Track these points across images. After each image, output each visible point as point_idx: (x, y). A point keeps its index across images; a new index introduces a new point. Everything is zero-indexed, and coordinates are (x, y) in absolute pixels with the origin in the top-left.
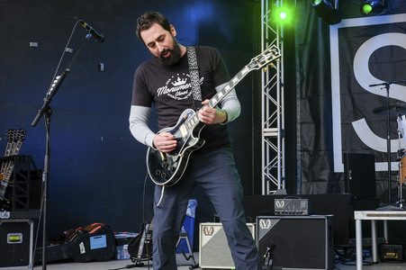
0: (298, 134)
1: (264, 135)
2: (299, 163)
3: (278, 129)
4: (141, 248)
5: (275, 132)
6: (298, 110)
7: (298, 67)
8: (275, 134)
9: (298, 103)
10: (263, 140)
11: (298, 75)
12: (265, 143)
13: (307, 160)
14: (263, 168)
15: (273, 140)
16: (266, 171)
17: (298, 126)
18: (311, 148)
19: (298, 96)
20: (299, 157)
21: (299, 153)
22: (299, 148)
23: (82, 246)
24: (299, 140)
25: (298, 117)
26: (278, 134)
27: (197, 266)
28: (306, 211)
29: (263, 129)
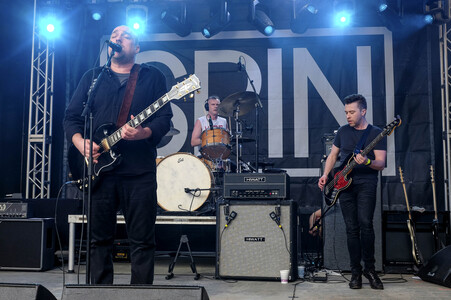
1: (30, 141)
3: (44, 135)
5: (41, 138)
7: (68, 78)
8: (41, 140)
10: (29, 145)
11: (68, 85)
12: (32, 150)
14: (28, 172)
15: (39, 145)
20: (65, 163)
21: (65, 159)
22: (65, 154)
26: (43, 141)
28: (25, 215)
29: (30, 135)
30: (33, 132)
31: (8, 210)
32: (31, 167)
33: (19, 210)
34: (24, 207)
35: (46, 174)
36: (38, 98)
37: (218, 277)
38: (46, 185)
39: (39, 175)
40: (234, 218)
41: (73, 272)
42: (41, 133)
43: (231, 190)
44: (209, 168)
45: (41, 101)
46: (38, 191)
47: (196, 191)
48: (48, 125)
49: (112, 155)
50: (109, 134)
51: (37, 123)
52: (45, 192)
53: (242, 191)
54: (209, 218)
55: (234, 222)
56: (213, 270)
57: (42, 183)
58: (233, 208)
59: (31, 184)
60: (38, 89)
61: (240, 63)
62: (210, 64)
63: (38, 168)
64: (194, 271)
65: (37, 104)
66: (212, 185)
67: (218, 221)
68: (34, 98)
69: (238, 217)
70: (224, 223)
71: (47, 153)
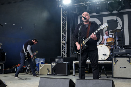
0: (70, 43)
1: (62, 43)
2: (71, 50)
3: (65, 42)
4: (27, 70)
5: (64, 42)
6: (70, 37)
7: (70, 27)
9: (70, 35)
10: (62, 44)
11: (70, 29)
12: (62, 45)
13: (72, 49)
14: (62, 51)
15: (64, 44)
16: (62, 52)
17: (70, 41)
18: (73, 46)
19: (70, 34)
20: (71, 48)
21: (71, 47)
22: (71, 46)
23: (15, 69)
24: (71, 44)
25: (70, 39)
26: (65, 43)
27: (39, 74)
28: (62, 62)
29: (62, 42)
30: (62, 41)
31: (58, 61)
32: (62, 50)
33: (61, 60)
34: (62, 60)
35: (66, 51)
36: (63, 32)
37: (113, 78)
38: (66, 54)
39: (64, 52)
40: (117, 61)
41: (74, 76)
42: (64, 41)
43: (116, 54)
44: (109, 48)
45: (64, 33)
46: (64, 56)
47: (106, 54)
48: (66, 39)
49: (86, 45)
50: (84, 40)
51: (63, 39)
52: (66, 56)
53: (119, 54)
54: (110, 62)
55: (117, 63)
56: (112, 76)
57: (65, 54)
58: (117, 59)
59: (63, 54)
60: (63, 30)
61: (116, 20)
62: (107, 20)
63: (64, 50)
64: (106, 76)
65: (63, 34)
66: (110, 53)
67: (112, 62)
68: (62, 32)
69: (118, 61)
70: (114, 63)
71: (66, 46)
